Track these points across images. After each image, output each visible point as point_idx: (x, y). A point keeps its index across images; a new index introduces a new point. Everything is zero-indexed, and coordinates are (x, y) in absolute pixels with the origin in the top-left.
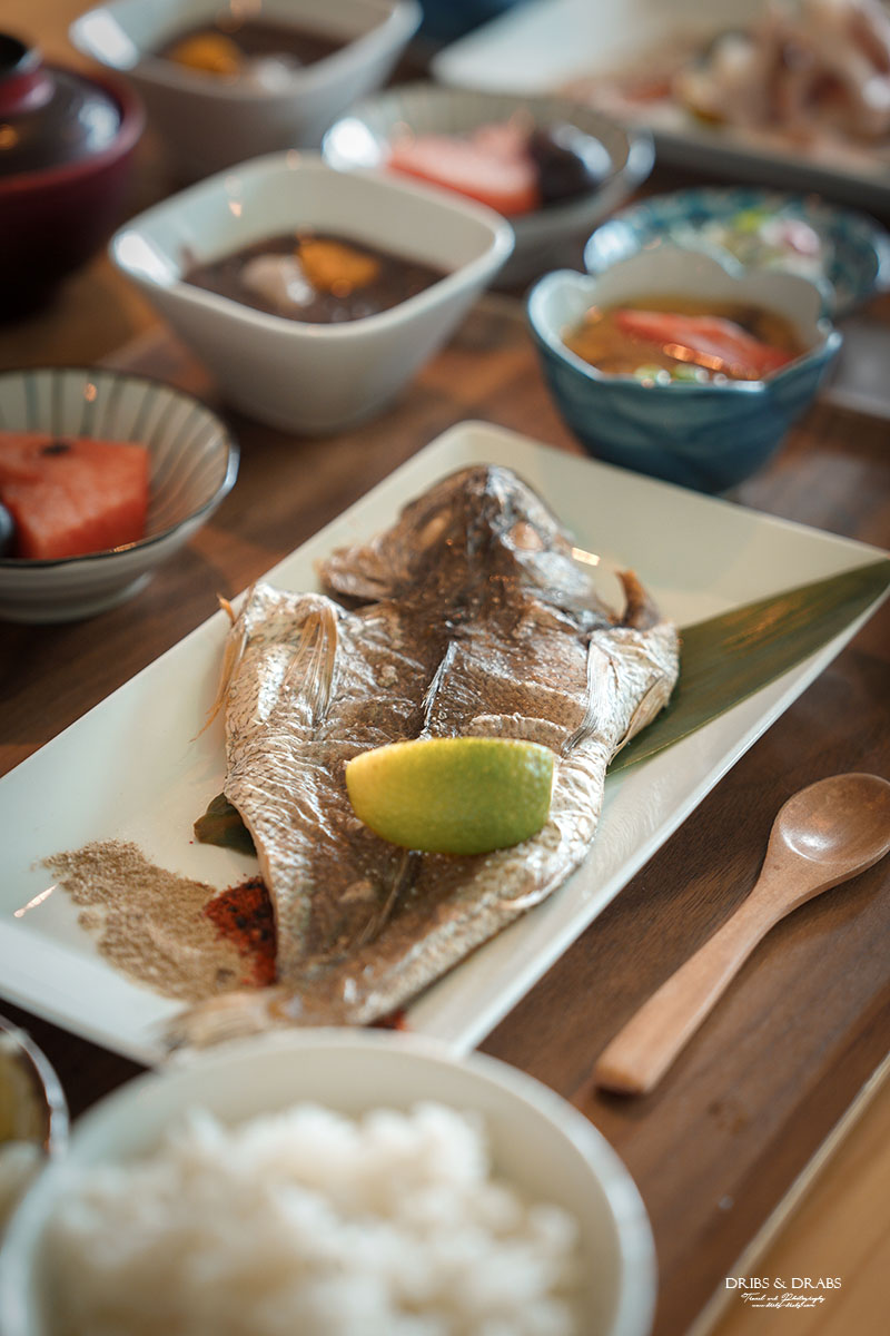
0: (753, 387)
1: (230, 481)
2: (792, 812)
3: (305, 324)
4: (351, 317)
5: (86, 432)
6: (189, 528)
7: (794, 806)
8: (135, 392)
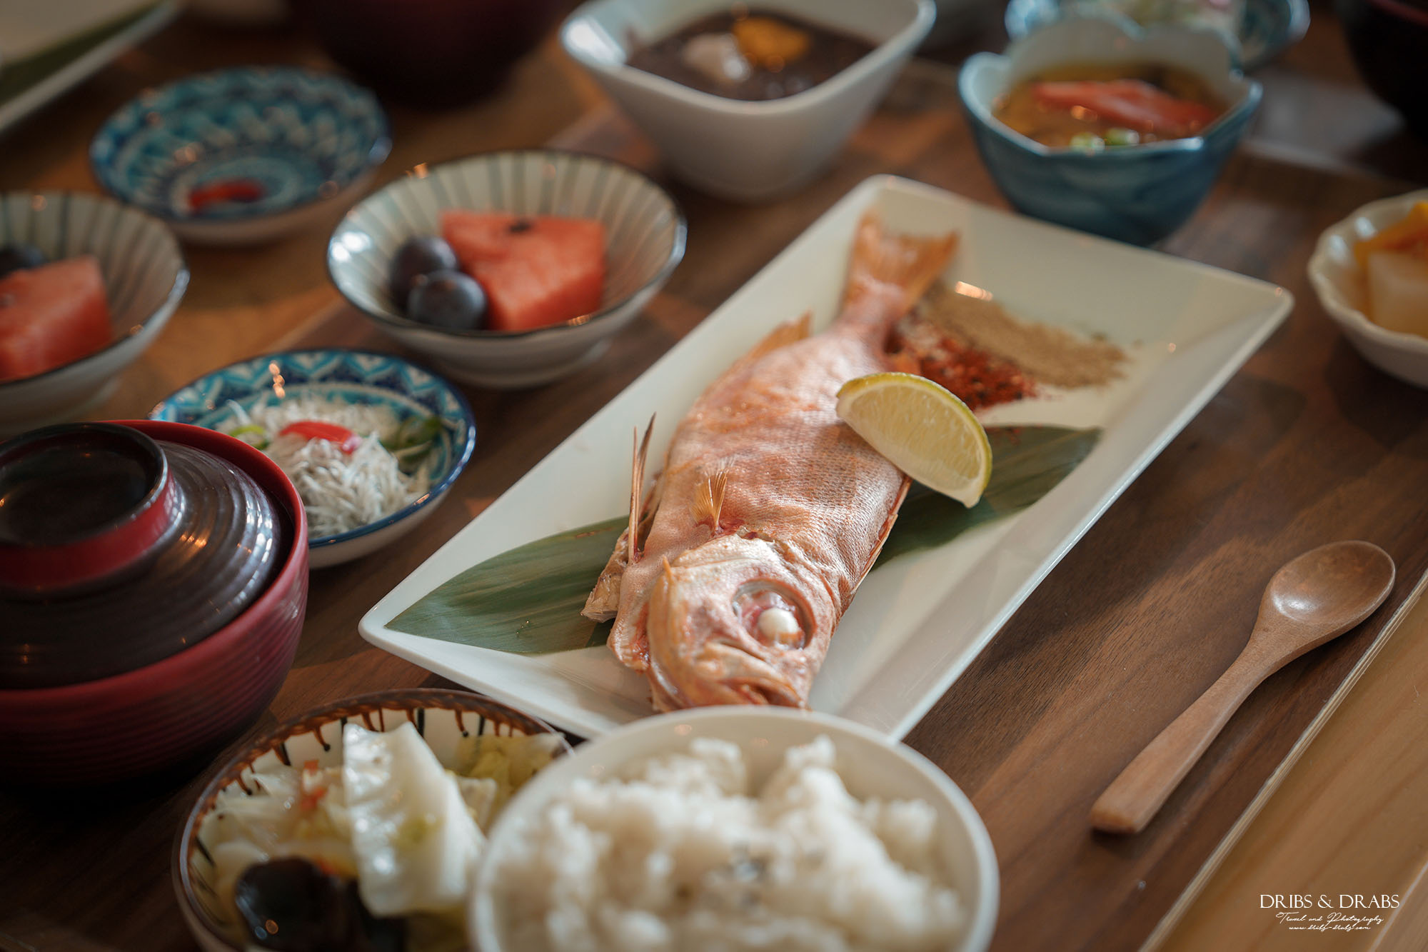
0: (1193, 144)
1: (679, 251)
2: (1283, 579)
3: (742, 102)
4: (787, 94)
5: (545, 209)
6: (643, 298)
7: (1286, 574)
8: (589, 171)
